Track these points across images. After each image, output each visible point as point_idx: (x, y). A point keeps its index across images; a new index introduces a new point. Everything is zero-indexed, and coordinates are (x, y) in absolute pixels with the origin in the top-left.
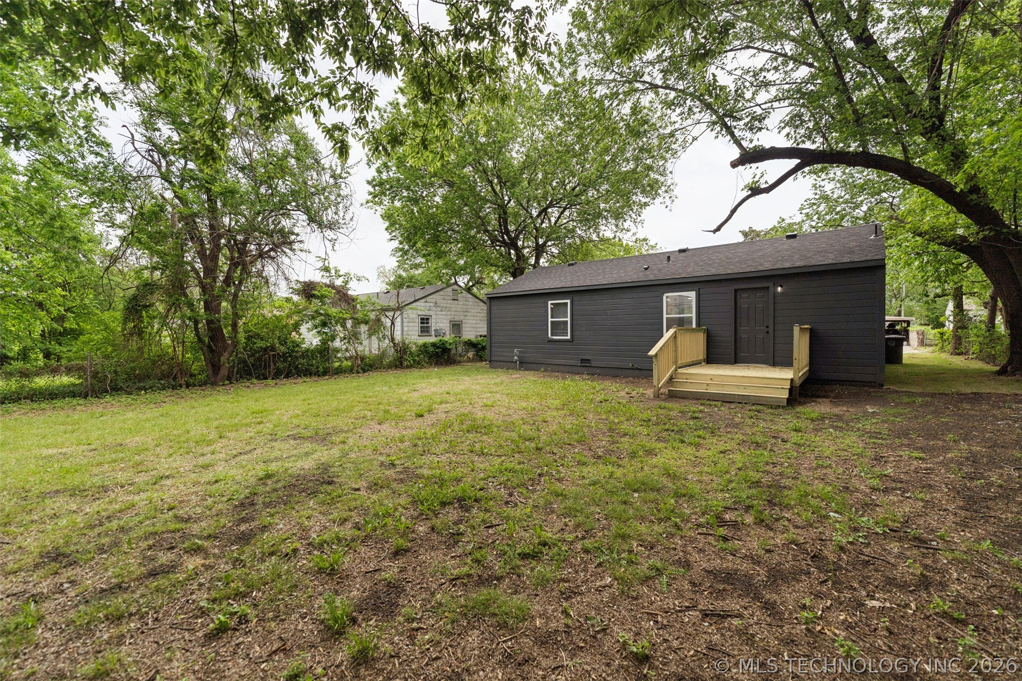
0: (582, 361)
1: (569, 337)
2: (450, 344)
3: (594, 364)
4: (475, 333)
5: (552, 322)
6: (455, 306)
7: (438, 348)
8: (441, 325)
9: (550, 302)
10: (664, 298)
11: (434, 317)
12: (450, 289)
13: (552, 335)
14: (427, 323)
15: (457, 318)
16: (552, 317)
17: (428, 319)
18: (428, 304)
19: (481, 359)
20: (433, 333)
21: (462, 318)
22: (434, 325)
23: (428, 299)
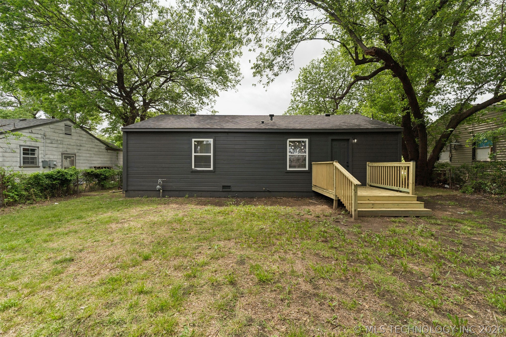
0: (224, 187)
1: (212, 169)
2: (71, 176)
3: (233, 189)
4: (88, 165)
5: (195, 156)
6: (67, 139)
7: (56, 179)
8: (52, 157)
9: (193, 140)
10: (288, 142)
11: (41, 148)
12: (62, 124)
13: (195, 167)
14: (34, 154)
15: (69, 151)
16: (195, 153)
17: (34, 150)
18: (33, 135)
19: (103, 188)
20: (41, 164)
21: (76, 151)
22: (41, 156)
23: (34, 130)
